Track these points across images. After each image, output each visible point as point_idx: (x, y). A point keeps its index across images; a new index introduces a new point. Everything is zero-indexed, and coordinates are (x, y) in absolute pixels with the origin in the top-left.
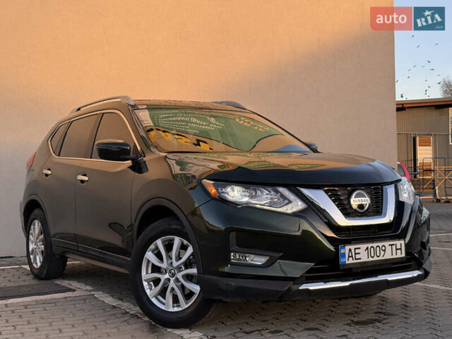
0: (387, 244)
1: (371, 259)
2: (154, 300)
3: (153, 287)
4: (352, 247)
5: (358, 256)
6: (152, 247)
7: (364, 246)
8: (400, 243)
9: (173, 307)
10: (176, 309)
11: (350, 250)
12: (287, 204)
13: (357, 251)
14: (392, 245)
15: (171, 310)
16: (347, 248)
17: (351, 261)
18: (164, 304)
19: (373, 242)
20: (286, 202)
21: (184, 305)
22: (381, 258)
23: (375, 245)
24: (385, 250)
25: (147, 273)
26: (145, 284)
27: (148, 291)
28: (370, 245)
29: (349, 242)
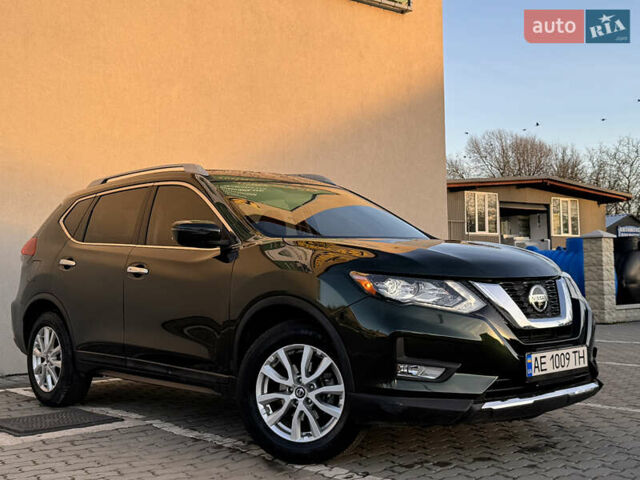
0: (570, 351)
1: (556, 370)
2: (274, 428)
3: (271, 412)
4: (538, 355)
5: (544, 367)
6: (271, 358)
7: (549, 354)
8: (583, 350)
9: (302, 436)
10: (306, 439)
11: (536, 359)
12: (460, 303)
13: (543, 360)
14: (575, 352)
15: (299, 439)
16: (534, 356)
17: (536, 373)
18: (289, 434)
19: (557, 349)
20: (459, 299)
21: (317, 434)
22: (565, 369)
23: (559, 352)
24: (569, 359)
25: (263, 393)
26: (261, 407)
27: (265, 417)
28: (555, 353)
29: (534, 349)
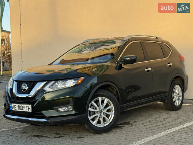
7: (17, 105)
8: (30, 106)
14: (27, 106)
23: (21, 105)
24: (24, 108)
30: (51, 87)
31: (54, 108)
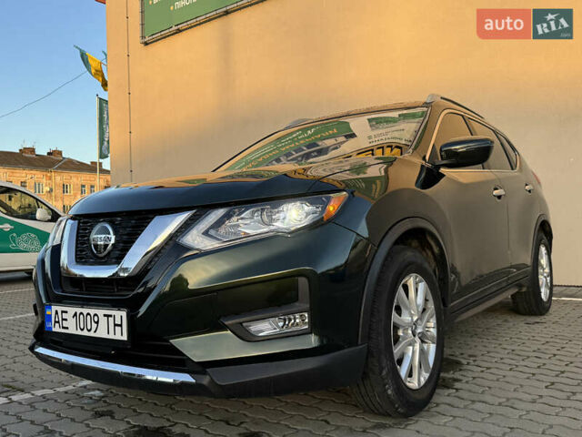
0: (101, 312)
1: (79, 332)
4: (60, 309)
5: (65, 324)
7: (72, 310)
8: (121, 315)
11: (57, 312)
13: (65, 316)
14: (108, 316)
16: (54, 308)
17: (57, 329)
22: (92, 334)
23: (85, 311)
24: (97, 323)
28: (79, 310)
30: (212, 232)
31: (226, 323)
